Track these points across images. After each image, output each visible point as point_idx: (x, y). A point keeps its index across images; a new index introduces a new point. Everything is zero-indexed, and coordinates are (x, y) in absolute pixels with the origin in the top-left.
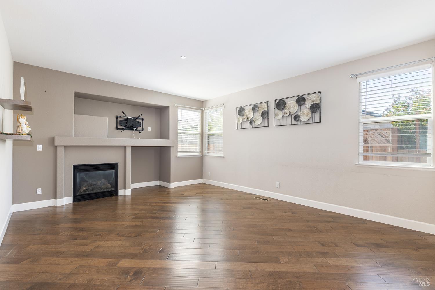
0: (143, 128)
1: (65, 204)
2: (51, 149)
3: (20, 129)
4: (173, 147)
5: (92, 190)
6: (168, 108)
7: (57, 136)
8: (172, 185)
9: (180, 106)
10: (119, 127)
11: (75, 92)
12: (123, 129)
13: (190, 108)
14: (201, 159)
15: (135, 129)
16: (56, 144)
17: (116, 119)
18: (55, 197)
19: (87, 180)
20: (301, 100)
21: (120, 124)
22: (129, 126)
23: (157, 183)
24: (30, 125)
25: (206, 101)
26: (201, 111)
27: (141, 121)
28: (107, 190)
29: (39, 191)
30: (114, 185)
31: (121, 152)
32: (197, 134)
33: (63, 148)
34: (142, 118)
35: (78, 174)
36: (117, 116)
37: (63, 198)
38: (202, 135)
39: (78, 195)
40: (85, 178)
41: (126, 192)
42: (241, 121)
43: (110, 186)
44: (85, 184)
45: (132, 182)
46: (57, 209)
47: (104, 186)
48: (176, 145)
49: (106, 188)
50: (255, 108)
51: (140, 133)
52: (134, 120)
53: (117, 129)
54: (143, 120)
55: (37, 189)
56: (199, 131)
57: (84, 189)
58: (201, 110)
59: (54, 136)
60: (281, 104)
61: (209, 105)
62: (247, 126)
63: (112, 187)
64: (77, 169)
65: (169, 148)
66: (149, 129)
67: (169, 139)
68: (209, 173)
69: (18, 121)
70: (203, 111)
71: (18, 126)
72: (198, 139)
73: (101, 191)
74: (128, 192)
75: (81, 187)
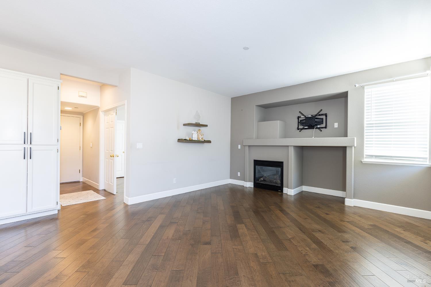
0: (326, 125)
4: (351, 147)
5: (266, 182)
11: (256, 106)
12: (301, 129)
16: (244, 144)
18: (244, 180)
21: (301, 123)
27: (322, 117)
29: (239, 174)
33: (248, 147)
34: (326, 114)
35: (257, 167)
36: (298, 117)
37: (247, 182)
39: (257, 183)
40: (261, 171)
48: (356, 145)
49: (276, 183)
52: (313, 117)
53: (298, 129)
54: (326, 116)
57: (262, 179)
64: (256, 162)
65: (345, 148)
66: (335, 125)
67: (347, 137)
73: (271, 184)
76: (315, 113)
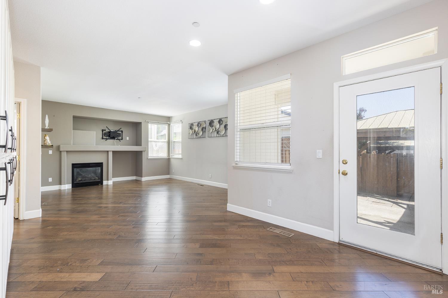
0: (122, 138)
1: (67, 189)
2: (58, 153)
3: (46, 142)
4: (144, 151)
5: (85, 180)
6: (141, 123)
7: (62, 144)
8: (144, 179)
9: (150, 122)
10: (104, 137)
11: (73, 116)
12: (107, 139)
13: (158, 123)
14: (169, 160)
15: (116, 138)
16: (61, 150)
17: (102, 132)
18: (60, 184)
19: (82, 174)
20: (220, 121)
21: (105, 135)
22: (112, 137)
23: (134, 178)
24: (50, 140)
25: (171, 117)
26: (168, 125)
27: (121, 132)
28: (95, 181)
29: (50, 180)
30: (100, 177)
31: (105, 155)
32: (164, 142)
33: (66, 153)
34: (122, 131)
35: (75, 169)
36: (103, 130)
37: (65, 185)
38: (169, 143)
39: (75, 184)
40: (80, 172)
41: (109, 183)
42: (191, 132)
43: (97, 178)
44: (80, 176)
45: (114, 176)
46: (62, 191)
47: (93, 178)
48: (147, 150)
49: (95, 180)
50: (199, 124)
51: (120, 141)
52: (115, 132)
53: (103, 138)
54: (122, 132)
55: (49, 178)
56: (167, 140)
57: (79, 179)
58: (167, 123)
59: (59, 145)
60: (211, 123)
61: (173, 120)
62: (194, 137)
63: (98, 179)
64: (74, 166)
65: (140, 152)
66: (127, 139)
67: (141, 146)
68: (173, 170)
69: (45, 138)
70: (169, 125)
71: (44, 141)
72: (166, 145)
73: (91, 181)
74: (110, 182)
75: (77, 178)
76: (117, 129)
